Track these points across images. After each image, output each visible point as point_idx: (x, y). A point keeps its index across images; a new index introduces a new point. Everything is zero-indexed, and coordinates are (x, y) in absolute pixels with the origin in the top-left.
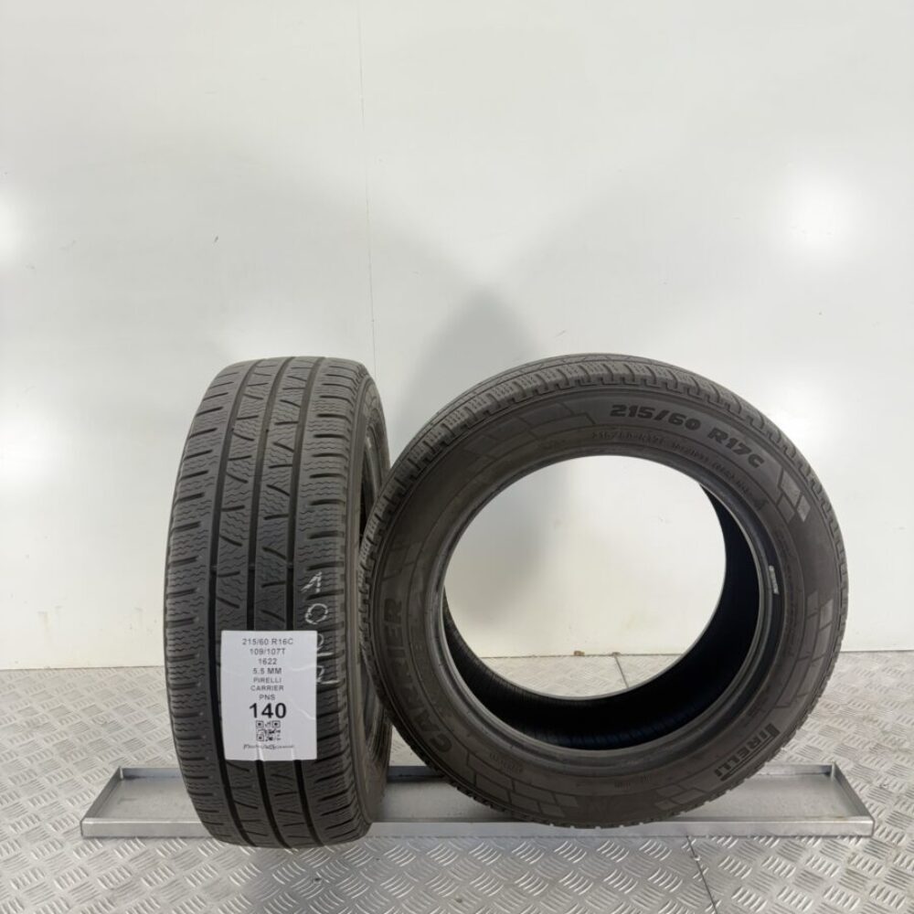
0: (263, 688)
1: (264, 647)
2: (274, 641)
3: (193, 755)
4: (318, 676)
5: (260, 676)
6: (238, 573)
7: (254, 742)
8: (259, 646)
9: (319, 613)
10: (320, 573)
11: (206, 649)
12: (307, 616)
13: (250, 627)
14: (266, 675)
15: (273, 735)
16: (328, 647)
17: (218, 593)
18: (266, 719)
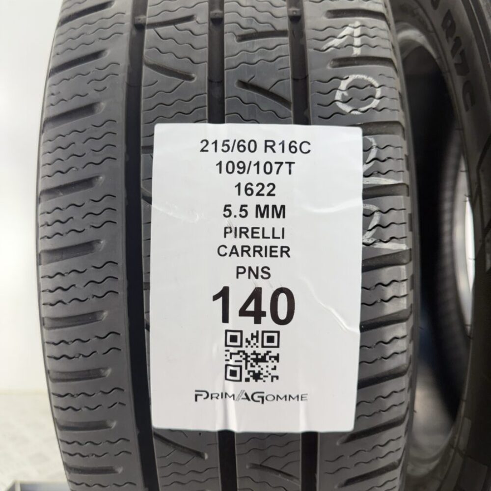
0: (245, 250)
1: (246, 157)
2: (269, 145)
3: (84, 416)
4: (365, 229)
5: (238, 223)
6: (189, 18)
7: (218, 384)
8: (235, 156)
10: (357, 24)
11: (120, 164)
12: (338, 96)
13: (217, 116)
14: (251, 221)
15: (264, 368)
16: (385, 167)
17: (147, 54)
18: (247, 325)
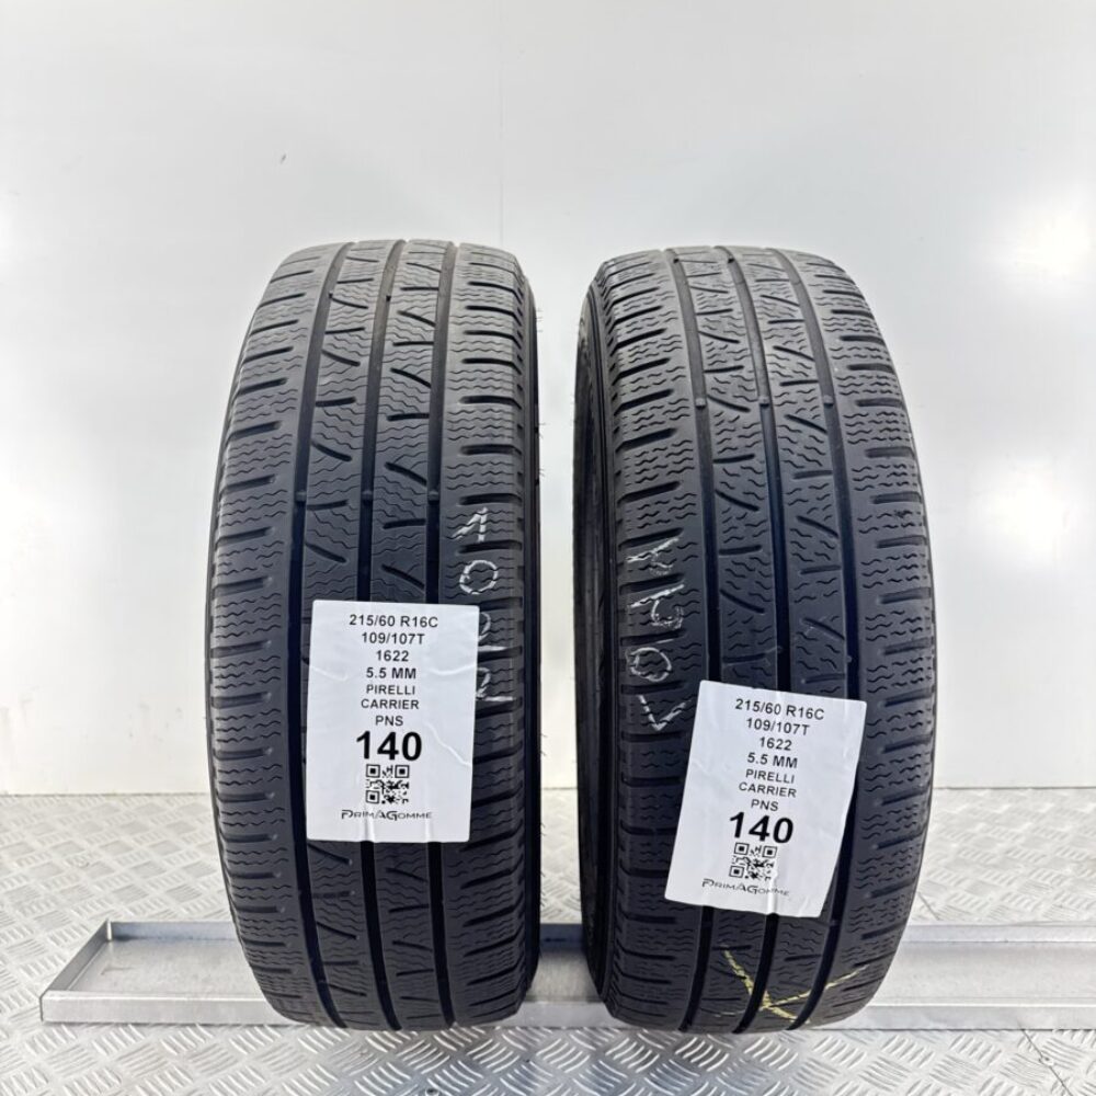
0: (384, 703)
1: (387, 630)
2: (405, 621)
3: (251, 831)
4: (479, 686)
5: (377, 682)
6: (343, 503)
7: (360, 805)
8: (378, 629)
9: (483, 576)
10: (485, 510)
11: (284, 631)
12: (462, 580)
13: (363, 596)
14: (388, 681)
15: (396, 793)
16: (497, 636)
17: (308, 536)
18: (384, 761)
